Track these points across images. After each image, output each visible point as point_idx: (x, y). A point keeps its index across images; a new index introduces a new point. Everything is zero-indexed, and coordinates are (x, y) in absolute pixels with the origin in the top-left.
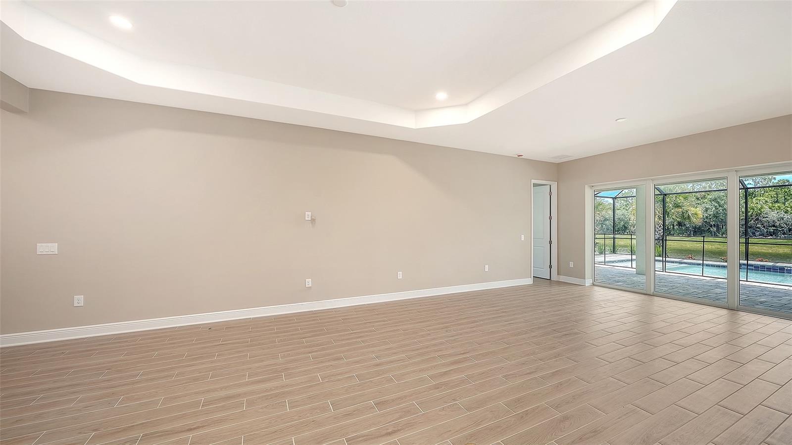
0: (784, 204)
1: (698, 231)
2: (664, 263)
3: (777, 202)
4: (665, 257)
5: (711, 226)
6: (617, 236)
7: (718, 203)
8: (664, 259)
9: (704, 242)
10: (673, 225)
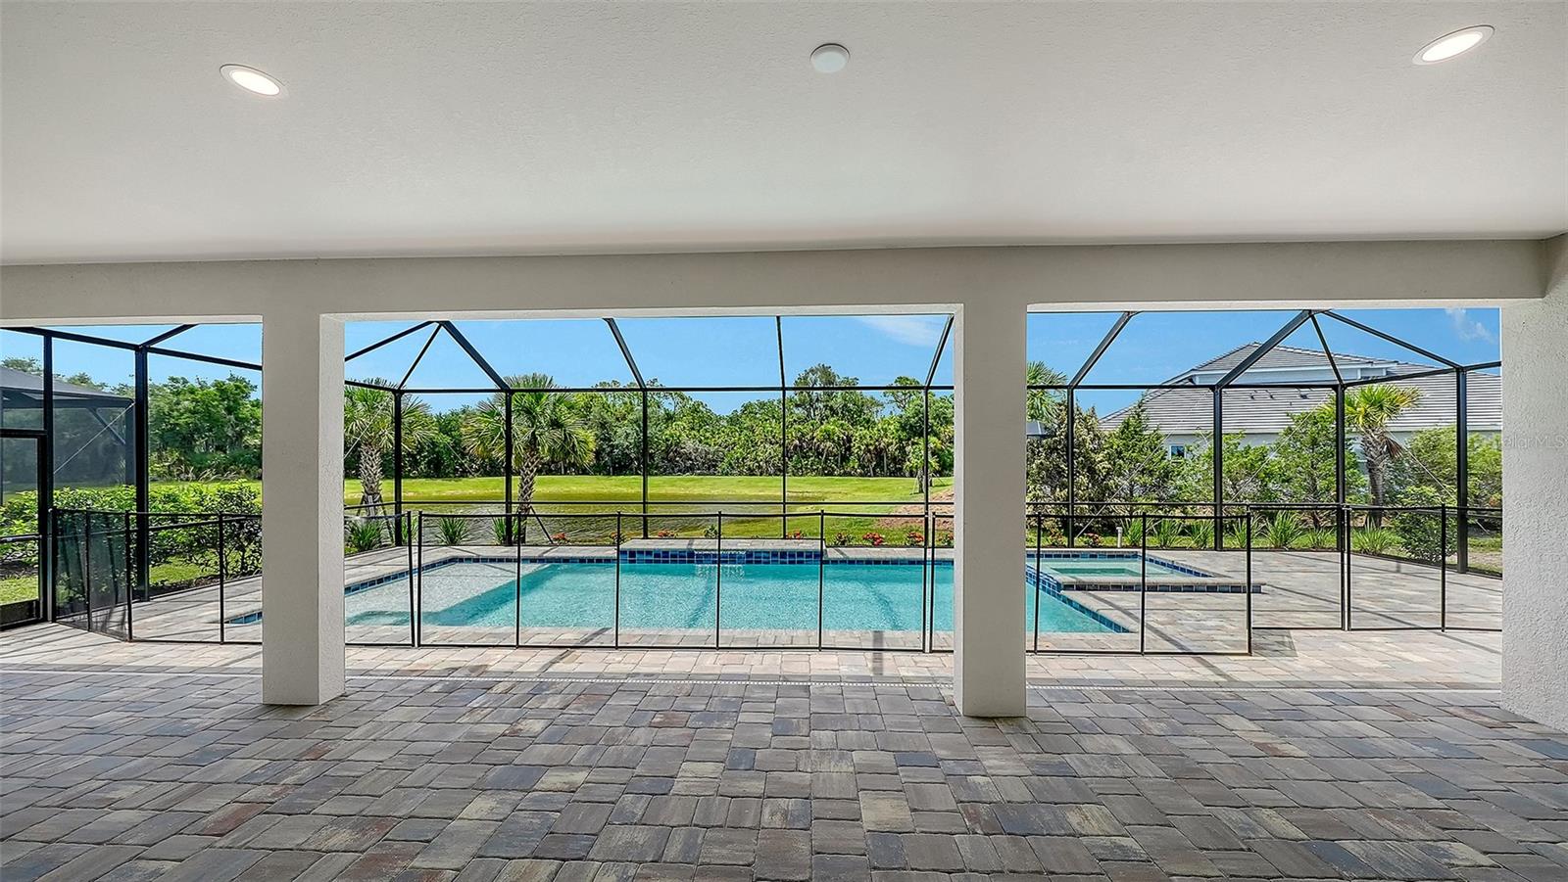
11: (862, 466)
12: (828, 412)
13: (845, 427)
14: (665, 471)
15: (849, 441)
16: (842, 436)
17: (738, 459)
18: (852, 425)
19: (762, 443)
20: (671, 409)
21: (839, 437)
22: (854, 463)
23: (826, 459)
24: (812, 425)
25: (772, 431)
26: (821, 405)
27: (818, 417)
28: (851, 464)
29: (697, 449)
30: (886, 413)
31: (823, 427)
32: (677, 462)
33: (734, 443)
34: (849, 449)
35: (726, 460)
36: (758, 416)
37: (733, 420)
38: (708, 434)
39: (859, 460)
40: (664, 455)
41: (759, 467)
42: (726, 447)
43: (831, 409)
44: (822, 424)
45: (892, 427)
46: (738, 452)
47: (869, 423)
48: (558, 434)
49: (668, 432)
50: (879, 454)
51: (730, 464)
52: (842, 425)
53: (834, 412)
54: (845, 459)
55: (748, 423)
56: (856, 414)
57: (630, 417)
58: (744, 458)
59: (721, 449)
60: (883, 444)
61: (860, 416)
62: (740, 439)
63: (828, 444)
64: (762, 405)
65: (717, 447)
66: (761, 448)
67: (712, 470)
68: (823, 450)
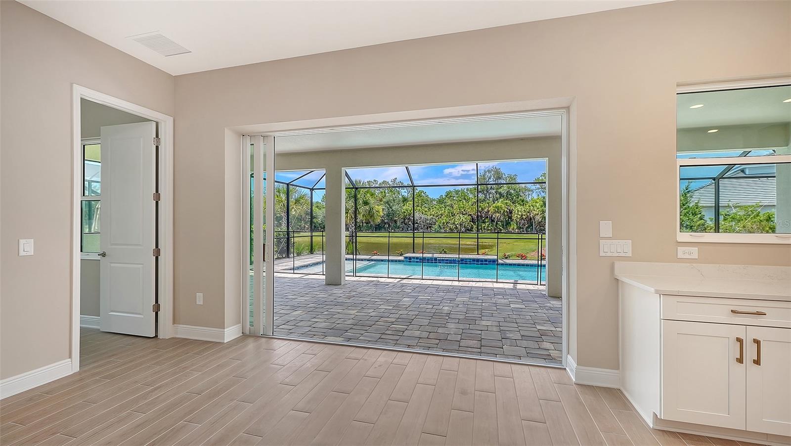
0: (421, 207)
1: (378, 228)
2: (355, 261)
3: (418, 206)
4: (356, 255)
5: (385, 223)
6: (314, 234)
7: (389, 205)
8: (355, 256)
9: (389, 237)
10: (363, 223)
11: (519, 228)
12: (498, 196)
13: (508, 204)
14: (403, 229)
15: (511, 213)
16: (506, 209)
17: (444, 223)
18: (513, 203)
19: (457, 214)
20: (406, 194)
21: (505, 210)
22: (514, 226)
23: (497, 224)
24: (488, 203)
25: (463, 207)
26: (493, 191)
27: (491, 199)
28: (512, 227)
29: (421, 218)
30: (535, 196)
31: (494, 205)
32: (409, 224)
33: (441, 214)
34: (510, 218)
35: (437, 224)
36: (455, 198)
37: (441, 201)
38: (426, 209)
39: (517, 224)
40: (403, 220)
41: (456, 228)
42: (437, 216)
43: (500, 194)
44: (494, 203)
45: (538, 205)
46: (444, 219)
47: (523, 202)
48: (367, 208)
49: (405, 208)
50: (530, 220)
51: (440, 226)
52: (506, 203)
53: (501, 195)
54: (508, 224)
55: (449, 202)
56: (515, 197)
57: (384, 200)
58: (447, 223)
59: (434, 217)
60: (532, 214)
61: (518, 198)
62: (445, 212)
63: (498, 215)
64: (457, 192)
65: (432, 216)
66: (457, 217)
67: (429, 229)
68: (494, 218)
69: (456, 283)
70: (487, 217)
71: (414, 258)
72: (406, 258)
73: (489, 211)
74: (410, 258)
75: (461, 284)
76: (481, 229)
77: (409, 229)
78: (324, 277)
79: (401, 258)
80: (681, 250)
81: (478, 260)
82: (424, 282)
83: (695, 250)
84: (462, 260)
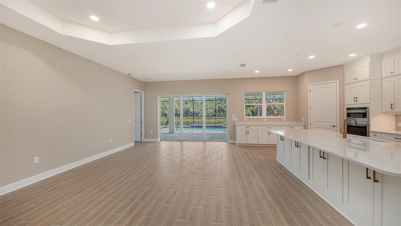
65: (198, 110)
66: (209, 110)
67: (197, 116)
68: (225, 111)
69: (209, 132)
70: (222, 110)
71: (194, 126)
72: (191, 126)
73: (222, 108)
74: (192, 126)
75: (210, 132)
76: (219, 115)
77: (188, 115)
78: (169, 132)
79: (190, 126)
80: (245, 119)
81: (216, 126)
82: (199, 132)
83: (247, 119)
84: (210, 126)
